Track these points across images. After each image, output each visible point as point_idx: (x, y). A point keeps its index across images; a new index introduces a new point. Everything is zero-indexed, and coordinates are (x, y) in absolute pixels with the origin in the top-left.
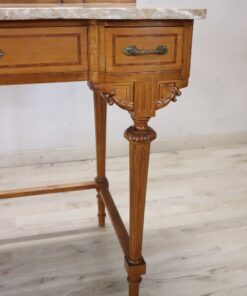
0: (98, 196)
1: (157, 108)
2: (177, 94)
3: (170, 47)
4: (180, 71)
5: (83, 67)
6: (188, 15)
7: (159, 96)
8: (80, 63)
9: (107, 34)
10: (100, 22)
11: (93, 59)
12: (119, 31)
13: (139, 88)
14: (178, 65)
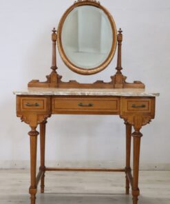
0: (126, 177)
1: (142, 125)
2: (150, 121)
3: (147, 105)
4: (150, 113)
5: (118, 111)
6: (152, 95)
7: (143, 121)
8: (116, 109)
9: (125, 101)
10: (123, 97)
11: (121, 107)
12: (130, 100)
13: (136, 118)
14: (150, 111)
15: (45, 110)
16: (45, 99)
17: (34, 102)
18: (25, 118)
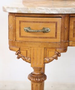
15: (58, 40)
16: (59, 20)
17: (40, 26)
18: (23, 52)
